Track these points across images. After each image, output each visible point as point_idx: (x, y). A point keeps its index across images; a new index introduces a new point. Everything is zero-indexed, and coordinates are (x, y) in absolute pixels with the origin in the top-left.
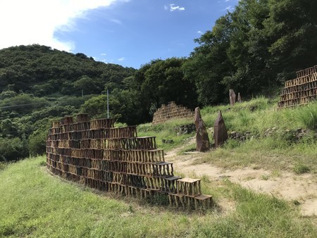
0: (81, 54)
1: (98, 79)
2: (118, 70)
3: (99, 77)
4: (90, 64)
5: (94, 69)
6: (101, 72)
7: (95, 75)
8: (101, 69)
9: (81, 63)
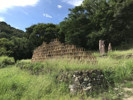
0: (4, 22)
1: (10, 35)
2: (21, 33)
3: (11, 34)
4: (8, 27)
5: (9, 30)
6: (13, 32)
7: (9, 33)
8: (13, 30)
9: (3, 26)
